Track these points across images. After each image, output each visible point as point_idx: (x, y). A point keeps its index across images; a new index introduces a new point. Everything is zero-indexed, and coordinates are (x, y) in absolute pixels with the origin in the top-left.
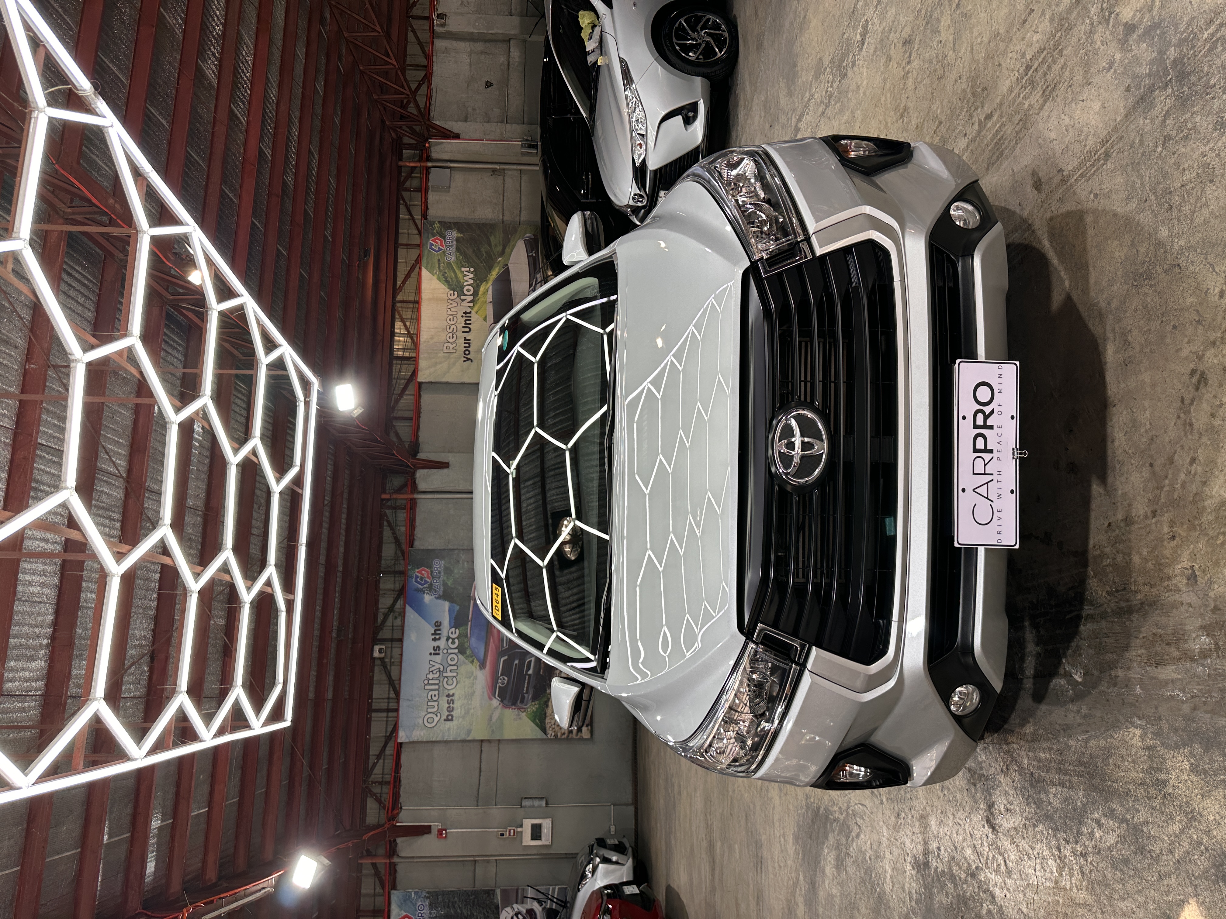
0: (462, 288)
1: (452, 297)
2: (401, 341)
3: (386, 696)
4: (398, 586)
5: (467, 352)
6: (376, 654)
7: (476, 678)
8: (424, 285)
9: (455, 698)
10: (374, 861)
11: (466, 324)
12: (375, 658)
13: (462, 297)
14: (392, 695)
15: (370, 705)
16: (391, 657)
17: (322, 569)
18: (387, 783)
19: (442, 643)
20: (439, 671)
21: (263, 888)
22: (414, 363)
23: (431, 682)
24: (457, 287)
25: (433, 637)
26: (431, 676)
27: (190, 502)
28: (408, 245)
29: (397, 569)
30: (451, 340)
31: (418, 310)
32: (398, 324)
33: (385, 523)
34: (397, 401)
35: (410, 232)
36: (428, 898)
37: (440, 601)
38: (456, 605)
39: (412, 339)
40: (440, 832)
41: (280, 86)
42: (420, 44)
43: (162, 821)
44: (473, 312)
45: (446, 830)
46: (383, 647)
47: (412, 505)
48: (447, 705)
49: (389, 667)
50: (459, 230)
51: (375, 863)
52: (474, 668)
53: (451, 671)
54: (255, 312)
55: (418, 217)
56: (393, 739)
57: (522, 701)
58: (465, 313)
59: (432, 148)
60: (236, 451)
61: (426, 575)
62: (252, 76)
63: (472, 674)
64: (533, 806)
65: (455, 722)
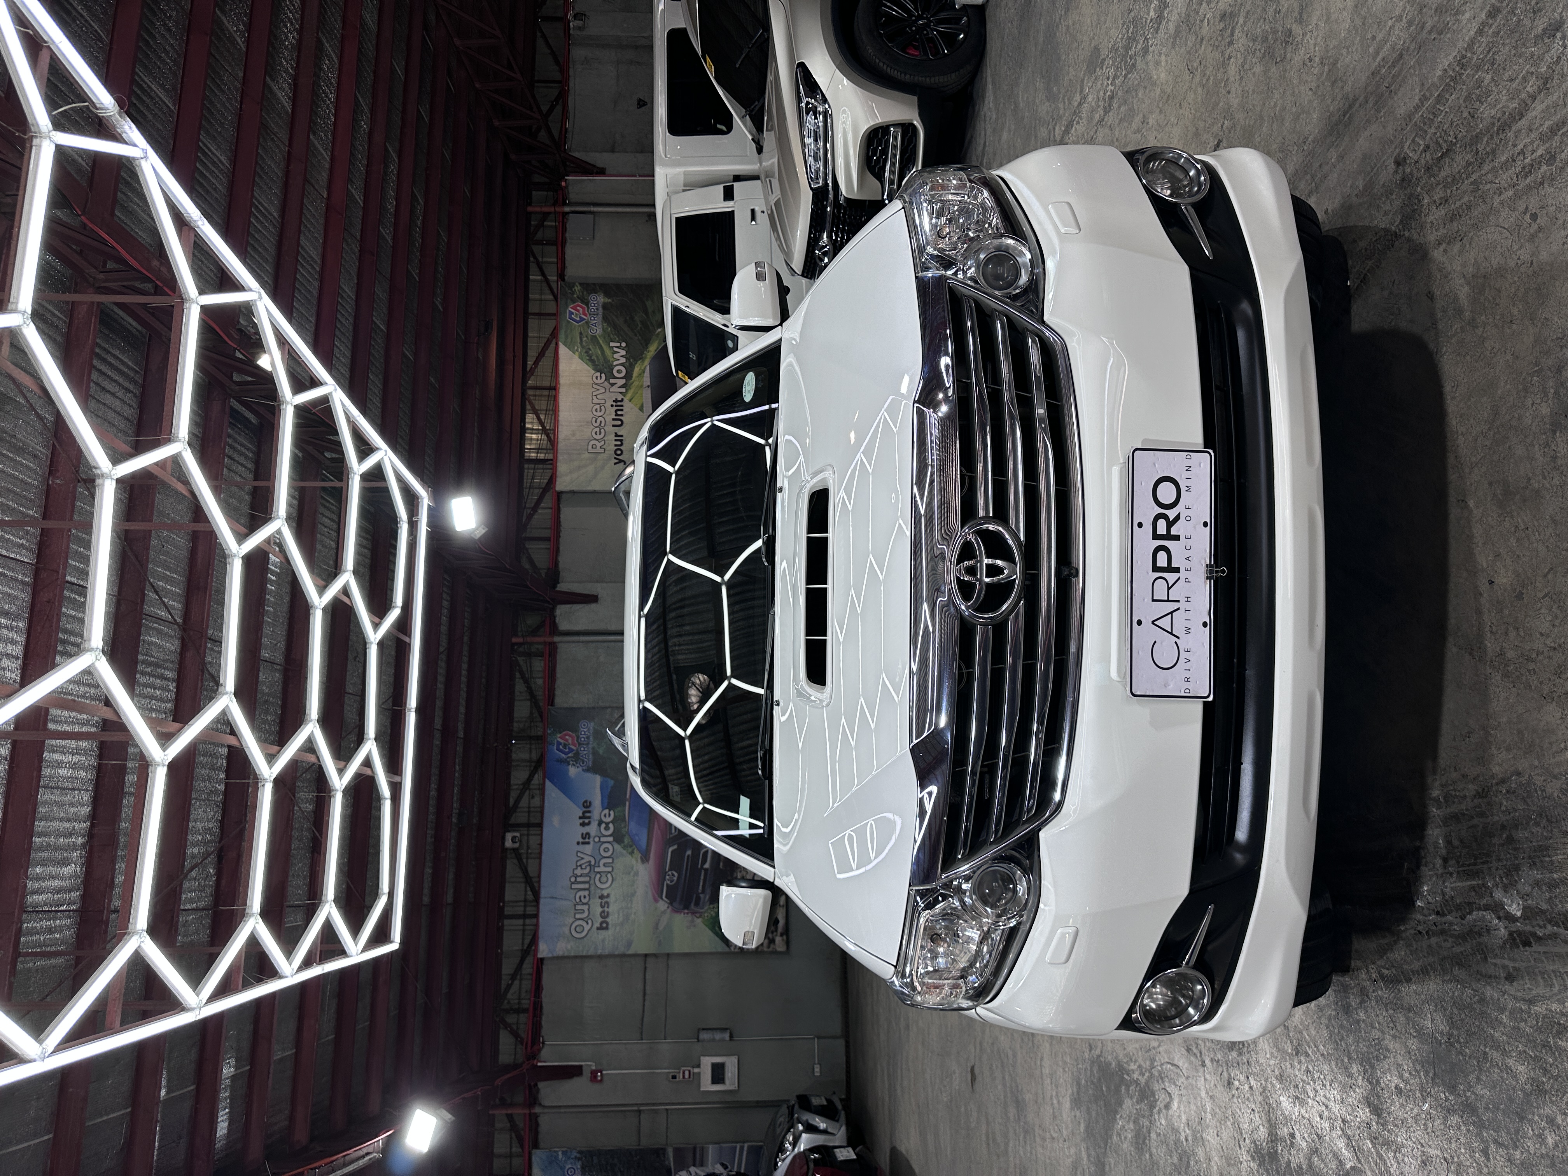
0: (611, 368)
1: (599, 381)
2: (533, 439)
3: (522, 898)
4: (535, 756)
5: (619, 452)
6: (508, 844)
7: (637, 874)
8: (563, 366)
9: (611, 900)
10: (509, 1112)
11: (617, 415)
12: (507, 849)
13: (612, 381)
14: (530, 896)
15: (502, 908)
16: (528, 848)
17: (437, 735)
18: (525, 1011)
19: (593, 829)
20: (590, 865)
21: (368, 1154)
22: (551, 466)
23: (579, 879)
24: (604, 368)
25: (581, 821)
26: (579, 872)
27: (265, 654)
28: (540, 314)
29: (533, 734)
30: (598, 437)
31: (556, 398)
32: (530, 417)
33: (518, 675)
34: (530, 517)
35: (543, 297)
36: (579, 1159)
37: (589, 775)
38: (609, 780)
39: (548, 436)
40: (594, 1074)
41: (373, 111)
42: (553, 53)
43: (237, 1068)
44: (625, 399)
45: (601, 1072)
46: (517, 834)
47: (553, 650)
48: (601, 910)
49: (525, 860)
50: (607, 294)
51: (511, 1115)
52: (634, 862)
53: (604, 865)
54: (343, 405)
55: (553, 278)
56: (532, 953)
57: (697, 904)
58: (616, 401)
59: (570, 188)
60: (321, 590)
61: (570, 741)
62: (337, 98)
63: (632, 868)
64: (714, 1040)
65: (610, 931)
